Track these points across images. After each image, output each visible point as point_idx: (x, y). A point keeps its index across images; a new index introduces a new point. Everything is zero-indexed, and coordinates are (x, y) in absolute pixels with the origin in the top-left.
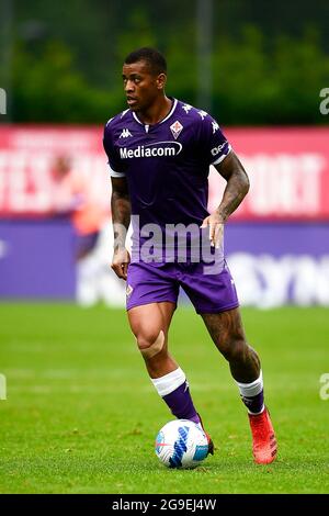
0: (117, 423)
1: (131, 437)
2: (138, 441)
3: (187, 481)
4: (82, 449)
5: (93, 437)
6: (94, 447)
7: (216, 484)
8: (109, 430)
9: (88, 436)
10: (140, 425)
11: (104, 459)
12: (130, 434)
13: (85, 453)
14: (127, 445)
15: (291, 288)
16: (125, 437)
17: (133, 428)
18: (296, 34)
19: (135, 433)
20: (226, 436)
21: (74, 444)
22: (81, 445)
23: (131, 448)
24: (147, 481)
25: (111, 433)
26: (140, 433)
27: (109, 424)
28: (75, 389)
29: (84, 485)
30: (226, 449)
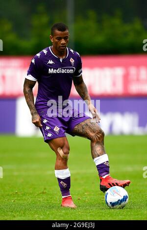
0: (35, 188)
1: (41, 194)
2: (45, 196)
3: (67, 214)
4: (19, 200)
5: (24, 195)
6: (25, 199)
7: (80, 214)
8: (31, 192)
9: (22, 194)
10: (45, 189)
11: (30, 205)
12: (41, 193)
13: (21, 202)
14: (40, 198)
15: (111, 127)
16: (38, 195)
17: (42, 191)
18: (112, 14)
19: (43, 193)
20: (84, 193)
21: (16, 198)
22: (19, 198)
23: (41, 199)
24: (49, 214)
25: (32, 193)
26: (45, 193)
27: (31, 189)
28: (16, 174)
29: (21, 216)
30: (84, 199)
